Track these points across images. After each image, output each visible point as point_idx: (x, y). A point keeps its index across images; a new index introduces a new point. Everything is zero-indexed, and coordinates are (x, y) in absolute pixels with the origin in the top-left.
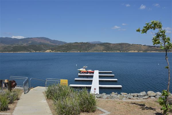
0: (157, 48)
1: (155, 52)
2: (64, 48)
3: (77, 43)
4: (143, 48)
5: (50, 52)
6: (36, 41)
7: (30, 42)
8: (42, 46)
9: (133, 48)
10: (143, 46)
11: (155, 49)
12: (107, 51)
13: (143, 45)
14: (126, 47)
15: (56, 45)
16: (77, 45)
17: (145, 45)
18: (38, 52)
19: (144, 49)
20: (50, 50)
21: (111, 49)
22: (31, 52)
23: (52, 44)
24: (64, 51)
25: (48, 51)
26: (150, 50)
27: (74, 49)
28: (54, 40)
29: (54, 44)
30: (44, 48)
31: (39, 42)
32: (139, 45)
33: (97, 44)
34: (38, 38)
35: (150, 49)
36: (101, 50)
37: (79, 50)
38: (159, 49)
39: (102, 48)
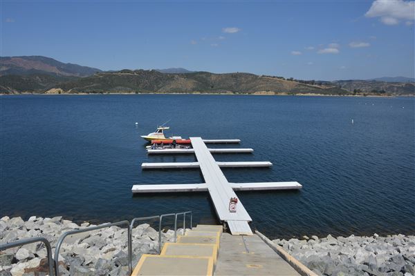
0: (319, 87)
1: (314, 94)
2: (95, 85)
3: (128, 71)
4: (287, 86)
5: (60, 93)
6: (21, 65)
7: (4, 68)
8: (38, 78)
9: (265, 85)
10: (288, 80)
11: (315, 88)
12: (201, 91)
13: (286, 79)
14: (247, 83)
15: (74, 75)
16: (128, 76)
17: (291, 80)
18: (27, 93)
19: (289, 88)
20: (60, 89)
21: (212, 87)
22: (8, 93)
23: (64, 73)
24: (94, 92)
25: (54, 91)
26: (303, 89)
27: (122, 86)
28: (69, 65)
29: (68, 74)
30: (43, 82)
31: (28, 68)
32: (278, 78)
33: (178, 74)
35: (301, 87)
36: (189, 89)
37: (133, 89)
38: (323, 87)
39: (190, 84)
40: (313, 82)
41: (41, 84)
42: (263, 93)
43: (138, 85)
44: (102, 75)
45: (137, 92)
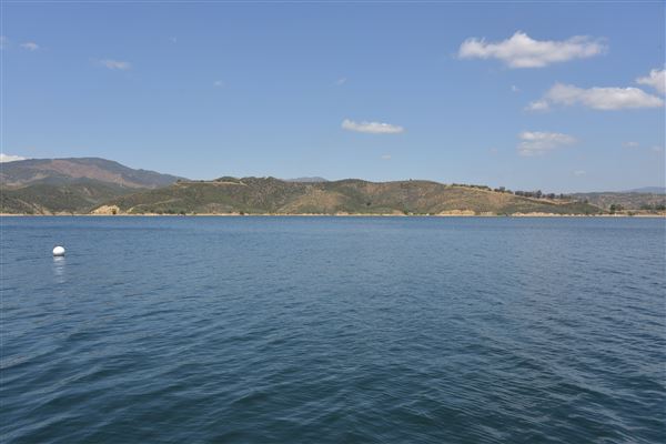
0: (549, 201)
1: (542, 214)
2: (173, 200)
3: (230, 179)
4: (496, 201)
5: (114, 213)
6: (67, 171)
7: (39, 177)
8: (86, 189)
9: (457, 200)
10: (496, 190)
11: (543, 203)
12: (350, 211)
13: (493, 189)
14: (426, 197)
15: (148, 187)
16: (228, 186)
17: (502, 190)
18: (63, 213)
19: (498, 205)
20: (115, 207)
21: (369, 204)
22: (31, 213)
23: (131, 184)
24: (170, 212)
25: (105, 210)
26: (523, 205)
27: (217, 202)
28: (141, 172)
29: (137, 186)
30: (95, 198)
31: (76, 175)
32: (480, 187)
33: (313, 184)
34: (72, 160)
35: (520, 202)
36: (330, 207)
37: (236, 207)
38: (557, 202)
39: (332, 199)
40: (538, 194)
41: (89, 200)
42: (455, 213)
43: (245, 202)
44: (186, 184)
45: (242, 213)
